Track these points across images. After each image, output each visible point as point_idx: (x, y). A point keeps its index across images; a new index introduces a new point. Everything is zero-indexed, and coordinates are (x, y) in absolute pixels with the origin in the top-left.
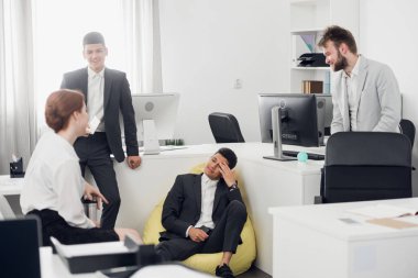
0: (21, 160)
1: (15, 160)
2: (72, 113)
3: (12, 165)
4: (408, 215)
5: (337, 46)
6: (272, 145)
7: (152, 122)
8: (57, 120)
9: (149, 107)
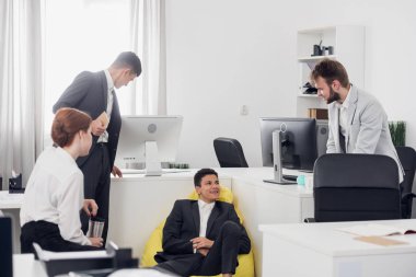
0: (21, 176)
1: (14, 175)
2: (78, 131)
3: (11, 180)
4: (398, 234)
5: (329, 83)
6: (273, 169)
7: (155, 143)
8: (62, 135)
9: (152, 128)
